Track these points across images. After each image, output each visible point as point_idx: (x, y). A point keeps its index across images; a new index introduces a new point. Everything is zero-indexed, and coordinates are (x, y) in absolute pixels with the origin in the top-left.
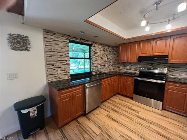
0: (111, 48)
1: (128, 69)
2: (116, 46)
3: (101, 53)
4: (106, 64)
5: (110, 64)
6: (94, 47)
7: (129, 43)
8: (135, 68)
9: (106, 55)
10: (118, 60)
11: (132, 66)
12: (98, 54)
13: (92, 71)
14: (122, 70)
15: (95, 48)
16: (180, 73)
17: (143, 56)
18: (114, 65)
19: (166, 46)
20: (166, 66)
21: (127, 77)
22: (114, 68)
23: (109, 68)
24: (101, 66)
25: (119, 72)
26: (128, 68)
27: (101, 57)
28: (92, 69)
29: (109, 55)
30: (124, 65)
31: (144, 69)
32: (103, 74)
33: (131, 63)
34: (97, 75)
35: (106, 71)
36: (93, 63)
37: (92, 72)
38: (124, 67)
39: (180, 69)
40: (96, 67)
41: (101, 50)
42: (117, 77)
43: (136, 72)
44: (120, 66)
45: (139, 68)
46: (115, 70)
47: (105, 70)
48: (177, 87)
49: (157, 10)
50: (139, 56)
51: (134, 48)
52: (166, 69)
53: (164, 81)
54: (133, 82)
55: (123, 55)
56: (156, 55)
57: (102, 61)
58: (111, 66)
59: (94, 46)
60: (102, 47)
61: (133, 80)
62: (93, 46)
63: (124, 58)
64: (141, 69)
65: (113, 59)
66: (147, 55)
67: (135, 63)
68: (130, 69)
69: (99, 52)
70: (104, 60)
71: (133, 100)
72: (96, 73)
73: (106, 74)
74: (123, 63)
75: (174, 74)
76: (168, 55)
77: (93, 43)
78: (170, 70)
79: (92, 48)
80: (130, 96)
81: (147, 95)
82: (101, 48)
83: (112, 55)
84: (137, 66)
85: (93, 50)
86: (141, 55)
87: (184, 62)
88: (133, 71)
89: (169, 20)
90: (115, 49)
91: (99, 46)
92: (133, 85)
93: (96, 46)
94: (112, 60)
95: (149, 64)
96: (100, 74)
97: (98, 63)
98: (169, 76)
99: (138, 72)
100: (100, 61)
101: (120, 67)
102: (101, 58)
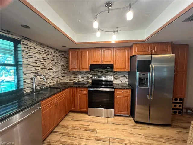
0: (58, 53)
1: (81, 79)
2: (65, 50)
3: (41, 57)
4: (51, 74)
5: (57, 73)
6: (26, 47)
7: (79, 49)
8: (87, 77)
9: (51, 61)
10: (68, 68)
11: (84, 75)
12: (36, 59)
13: (21, 87)
14: (74, 80)
15: (28, 48)
16: (121, 79)
17: (95, 64)
18: (64, 75)
19: (111, 56)
20: (112, 74)
21: (80, 89)
22: (64, 78)
23: (57, 79)
24: (42, 77)
25: (70, 83)
26: (80, 77)
27: (42, 64)
28: (22, 84)
29: (57, 61)
30: (76, 74)
31: (95, 77)
32: (47, 88)
33: (83, 72)
34: (35, 92)
35: (52, 84)
36: (25, 72)
37: (22, 89)
38: (76, 76)
39: (121, 76)
40: (32, 79)
41: (41, 53)
42: (68, 90)
43: (88, 81)
44: (71, 75)
45: (91, 77)
46: (65, 81)
47: (50, 82)
48: (122, 93)
49: (108, 12)
50: (91, 64)
51: (85, 55)
52: (112, 76)
53: (113, 89)
54: (87, 93)
55: (74, 62)
56: (105, 64)
57: (44, 69)
58: (59, 76)
59: (27, 45)
60: (42, 48)
61: (87, 91)
62: (23, 44)
63: (75, 66)
64: (93, 77)
65: (61, 66)
66: (98, 63)
67: (87, 71)
68: (82, 78)
69: (38, 55)
70: (48, 68)
71: (88, 115)
72: (33, 88)
73: (52, 88)
74: (74, 71)
75: (117, 81)
76: (113, 64)
77: (23, 38)
78: (115, 77)
79: (21, 47)
80: (85, 110)
81: (101, 106)
82: (41, 50)
83: (60, 62)
84: (89, 75)
85: (23, 51)
86: (93, 63)
87: (123, 70)
88: (85, 80)
89: (114, 32)
90: (64, 54)
91: (38, 47)
92: (87, 97)
93: (31, 45)
94: (60, 68)
95: (100, 72)
96: (42, 89)
97: (36, 73)
98: (115, 82)
99: (90, 81)
100: (40, 70)
101: (71, 77)
102: (41, 66)
